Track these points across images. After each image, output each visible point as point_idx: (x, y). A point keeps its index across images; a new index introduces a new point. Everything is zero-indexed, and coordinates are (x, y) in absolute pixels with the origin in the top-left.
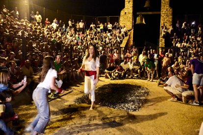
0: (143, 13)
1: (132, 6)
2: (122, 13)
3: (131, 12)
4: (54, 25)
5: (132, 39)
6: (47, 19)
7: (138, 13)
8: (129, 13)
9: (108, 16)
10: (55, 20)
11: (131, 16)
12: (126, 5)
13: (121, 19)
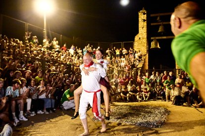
0: (157, 38)
1: (146, 31)
2: (136, 38)
3: (146, 37)
4: (72, 51)
5: (147, 64)
6: (65, 45)
7: (152, 38)
8: (143, 38)
9: (122, 42)
10: (72, 47)
11: (145, 41)
12: (140, 31)
13: (136, 44)
